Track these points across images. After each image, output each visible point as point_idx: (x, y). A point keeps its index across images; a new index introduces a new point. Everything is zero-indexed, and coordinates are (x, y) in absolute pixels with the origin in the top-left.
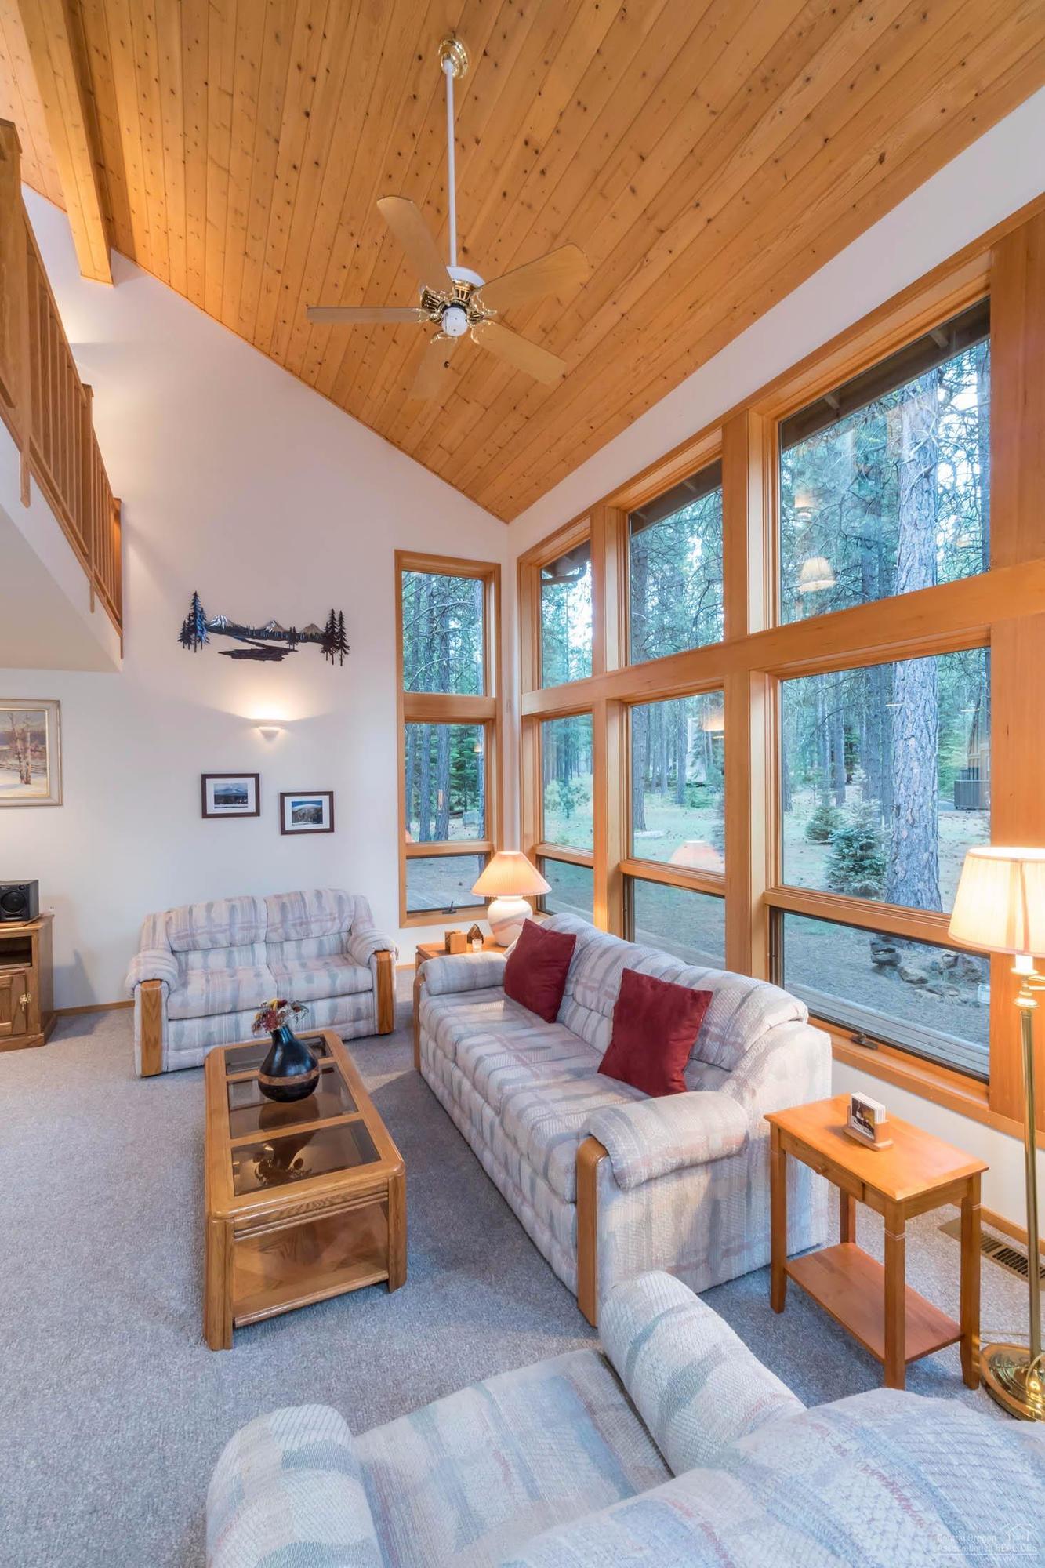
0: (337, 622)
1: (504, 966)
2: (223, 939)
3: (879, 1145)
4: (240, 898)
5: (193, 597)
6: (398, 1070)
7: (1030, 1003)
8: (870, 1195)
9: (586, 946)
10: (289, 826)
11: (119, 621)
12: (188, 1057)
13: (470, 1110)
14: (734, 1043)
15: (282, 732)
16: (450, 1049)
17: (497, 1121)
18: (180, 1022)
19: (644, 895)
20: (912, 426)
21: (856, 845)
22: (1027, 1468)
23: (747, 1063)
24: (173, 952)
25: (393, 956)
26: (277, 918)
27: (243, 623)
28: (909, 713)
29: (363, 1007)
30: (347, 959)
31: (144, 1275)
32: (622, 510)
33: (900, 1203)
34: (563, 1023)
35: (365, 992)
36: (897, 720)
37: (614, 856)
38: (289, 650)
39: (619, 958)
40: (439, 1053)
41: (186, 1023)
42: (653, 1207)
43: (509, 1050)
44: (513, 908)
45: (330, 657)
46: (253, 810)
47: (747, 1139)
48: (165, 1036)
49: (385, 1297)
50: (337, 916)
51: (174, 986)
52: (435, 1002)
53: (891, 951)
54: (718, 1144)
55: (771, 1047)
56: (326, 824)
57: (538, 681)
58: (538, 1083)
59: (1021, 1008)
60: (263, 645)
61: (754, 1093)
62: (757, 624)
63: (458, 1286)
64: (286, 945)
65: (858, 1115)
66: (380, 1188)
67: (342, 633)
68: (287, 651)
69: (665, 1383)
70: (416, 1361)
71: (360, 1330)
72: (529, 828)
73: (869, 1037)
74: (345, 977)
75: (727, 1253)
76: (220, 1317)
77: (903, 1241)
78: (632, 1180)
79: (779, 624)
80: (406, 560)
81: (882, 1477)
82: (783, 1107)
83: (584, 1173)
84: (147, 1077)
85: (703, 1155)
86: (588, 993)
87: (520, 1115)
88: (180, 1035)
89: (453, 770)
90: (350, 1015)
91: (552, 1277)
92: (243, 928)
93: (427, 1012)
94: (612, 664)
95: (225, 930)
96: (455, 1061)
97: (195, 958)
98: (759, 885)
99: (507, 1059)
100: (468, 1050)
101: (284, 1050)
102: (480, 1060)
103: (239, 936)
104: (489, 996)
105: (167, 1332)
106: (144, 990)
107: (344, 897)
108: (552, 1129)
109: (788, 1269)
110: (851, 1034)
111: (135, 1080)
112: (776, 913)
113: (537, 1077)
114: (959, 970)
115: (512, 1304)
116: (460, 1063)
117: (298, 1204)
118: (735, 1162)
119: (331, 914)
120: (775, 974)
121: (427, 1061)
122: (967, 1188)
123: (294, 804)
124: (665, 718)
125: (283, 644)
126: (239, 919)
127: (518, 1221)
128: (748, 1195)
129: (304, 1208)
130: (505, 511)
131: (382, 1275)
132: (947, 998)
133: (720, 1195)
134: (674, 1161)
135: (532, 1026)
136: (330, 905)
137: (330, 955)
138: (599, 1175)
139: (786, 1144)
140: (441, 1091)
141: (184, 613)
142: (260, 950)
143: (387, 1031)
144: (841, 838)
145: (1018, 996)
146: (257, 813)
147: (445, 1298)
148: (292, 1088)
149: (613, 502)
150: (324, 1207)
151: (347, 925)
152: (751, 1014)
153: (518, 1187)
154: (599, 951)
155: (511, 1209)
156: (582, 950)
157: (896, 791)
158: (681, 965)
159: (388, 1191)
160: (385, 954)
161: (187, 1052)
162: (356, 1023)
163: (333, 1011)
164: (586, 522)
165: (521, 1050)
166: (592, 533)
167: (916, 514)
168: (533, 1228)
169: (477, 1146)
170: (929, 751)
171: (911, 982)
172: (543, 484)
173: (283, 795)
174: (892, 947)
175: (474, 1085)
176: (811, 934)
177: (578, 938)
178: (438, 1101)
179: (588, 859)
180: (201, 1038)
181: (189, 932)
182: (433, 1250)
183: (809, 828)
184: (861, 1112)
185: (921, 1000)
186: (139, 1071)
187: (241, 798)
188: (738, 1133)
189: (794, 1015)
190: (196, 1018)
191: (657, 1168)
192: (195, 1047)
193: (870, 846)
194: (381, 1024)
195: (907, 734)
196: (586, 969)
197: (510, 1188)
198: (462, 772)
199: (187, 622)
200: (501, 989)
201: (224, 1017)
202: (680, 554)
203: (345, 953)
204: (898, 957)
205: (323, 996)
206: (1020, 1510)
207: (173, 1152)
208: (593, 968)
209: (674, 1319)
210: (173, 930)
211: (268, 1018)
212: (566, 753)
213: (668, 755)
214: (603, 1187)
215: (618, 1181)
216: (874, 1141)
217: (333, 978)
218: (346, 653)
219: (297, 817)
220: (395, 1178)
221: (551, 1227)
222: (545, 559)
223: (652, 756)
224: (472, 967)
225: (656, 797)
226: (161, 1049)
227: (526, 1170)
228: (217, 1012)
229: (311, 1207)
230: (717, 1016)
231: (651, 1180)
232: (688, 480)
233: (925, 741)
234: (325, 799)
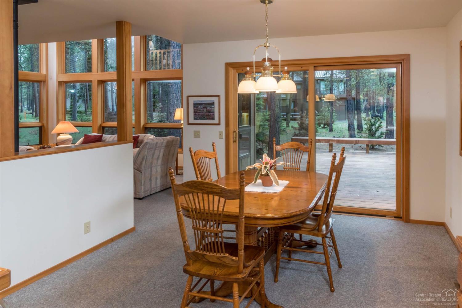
28: (174, 86)
37: (100, 122)
72: (60, 117)
98: (142, 123)
112: (146, 129)
157: (170, 108)
195: (173, 92)
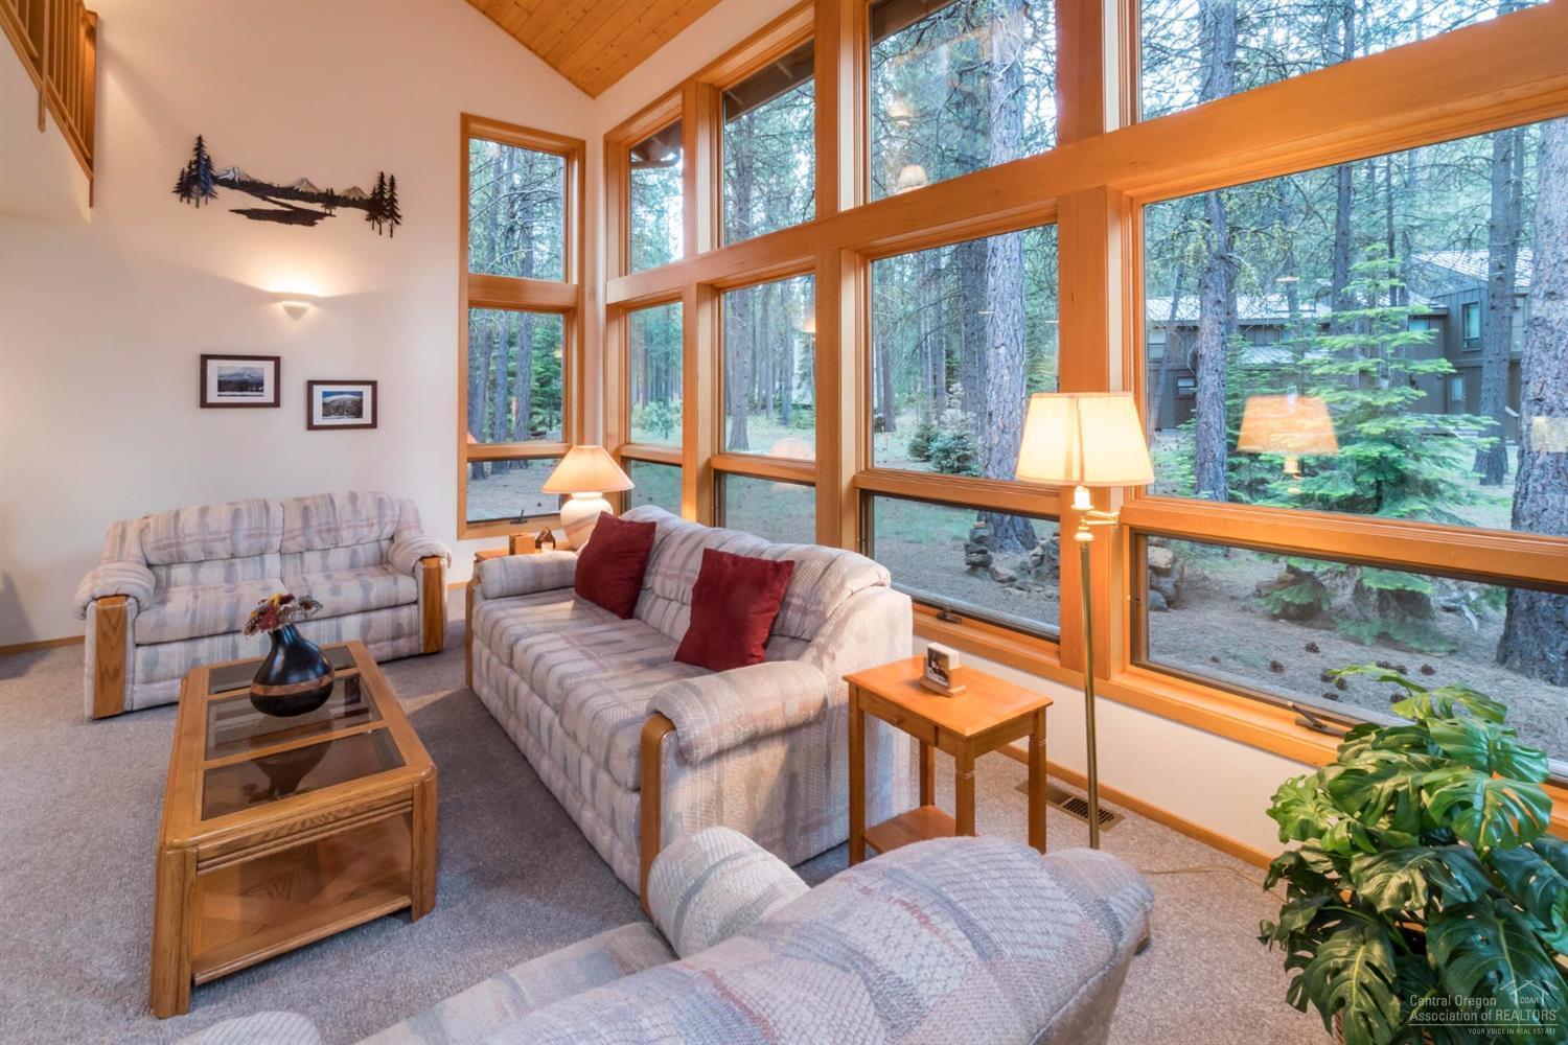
0: (387, 188)
1: (575, 567)
2: (221, 549)
3: (953, 690)
4: (247, 502)
5: (196, 142)
6: (445, 689)
7: (1088, 537)
8: (943, 738)
9: (668, 535)
10: (318, 420)
11: (89, 162)
12: (161, 691)
13: (527, 716)
14: (815, 613)
15: (312, 310)
16: (505, 651)
17: (557, 720)
18: (153, 648)
19: (734, 488)
20: (1001, 50)
21: (953, 456)
22: (1046, 874)
23: (828, 629)
24: (149, 566)
25: (444, 562)
26: (298, 524)
27: (264, 178)
28: (1000, 322)
29: (405, 622)
30: (385, 569)
31: (68, 946)
32: (715, 89)
33: (969, 739)
34: (639, 618)
35: (408, 604)
36: (989, 330)
37: (704, 451)
38: (324, 215)
39: (701, 541)
40: (495, 661)
41: (161, 649)
42: (725, 783)
43: (574, 645)
44: (589, 506)
45: (377, 226)
46: (271, 400)
47: (825, 703)
48: (129, 666)
49: (407, 927)
50: (375, 521)
51: (145, 602)
52: (492, 605)
53: (983, 552)
54: (794, 711)
55: (852, 610)
56: (367, 418)
57: (625, 267)
58: (606, 675)
59: (1080, 543)
60: (289, 206)
61: (833, 657)
62: (847, 201)
63: (499, 904)
64: (308, 556)
65: (934, 665)
66: (402, 797)
67: (392, 200)
68: (321, 216)
69: (715, 931)
70: (439, 991)
71: (369, 967)
72: (614, 428)
73: (953, 612)
74: (381, 587)
75: (806, 829)
76: (173, 973)
77: (973, 778)
78: (700, 753)
79: (869, 201)
80: (474, 126)
81: (903, 903)
82: (861, 669)
83: (649, 755)
84: (99, 718)
85: (778, 722)
86: (668, 582)
87: (582, 705)
88: (151, 664)
89: (535, 385)
90: (388, 632)
91: (613, 881)
92: (249, 536)
93: (481, 617)
94: (704, 246)
95: (224, 539)
96: (511, 666)
97: (180, 573)
98: (849, 469)
99: (575, 654)
100: (527, 648)
101: (287, 656)
102: (539, 658)
103: (243, 546)
104: (559, 597)
105: (93, 1008)
106: (101, 607)
107: (387, 500)
108: (616, 715)
109: (866, 836)
110: (937, 611)
111: (82, 724)
112: (866, 496)
113: (604, 669)
114: (1045, 568)
115: (564, 914)
116: (516, 667)
117: (291, 821)
118: (814, 731)
119: (368, 519)
120: (865, 545)
121: (480, 674)
122: (1034, 722)
123: (326, 394)
124: (772, 338)
125: (317, 207)
126: (244, 524)
127: (576, 828)
128: (828, 766)
129: (298, 828)
130: (592, 84)
131: (403, 902)
132: (1034, 594)
133: (798, 767)
134: (747, 730)
135: (604, 622)
136: (367, 507)
137: (366, 566)
138: (664, 751)
139: (864, 703)
140: (495, 704)
141: (182, 160)
142: (273, 562)
143: (435, 650)
144: (940, 450)
145: (1078, 531)
146: (276, 404)
147: (481, 919)
148: (297, 697)
149: (704, 79)
150: (325, 824)
151: (388, 531)
152: (833, 581)
153: (578, 789)
154: (679, 540)
155: (570, 818)
156: (663, 540)
157: (989, 399)
158: (765, 544)
159: (412, 799)
160: (434, 560)
161: (163, 684)
162: (396, 643)
163: (365, 628)
164: (677, 99)
165: (590, 646)
166: (683, 113)
167: (1005, 133)
168: (594, 831)
169: (532, 755)
170: (1017, 359)
171: (1001, 581)
172: (632, 57)
173: (311, 384)
174: (984, 548)
175: (532, 689)
176: (910, 542)
177: (658, 527)
178: (491, 716)
179: (676, 456)
180: (183, 664)
181: (173, 541)
182: (470, 871)
183: (910, 445)
184: (936, 660)
185: (1010, 597)
186: (88, 711)
187: (257, 385)
188: (815, 698)
189: (876, 579)
190: (177, 641)
191: (728, 738)
192: (173, 678)
193: (967, 458)
194: (427, 643)
195: (998, 343)
196: (666, 559)
197: (569, 795)
198: (547, 389)
199: (187, 170)
200: (572, 590)
201: (216, 640)
202: (787, 168)
203: (383, 562)
204: (990, 557)
205: (353, 609)
206: (1034, 908)
207: (129, 799)
208: (674, 555)
209: (729, 867)
210: (150, 538)
211: (267, 617)
212: (667, 372)
213: (774, 377)
214: (668, 764)
215: (684, 756)
216: (948, 688)
217: (366, 588)
218: (397, 223)
219: (328, 410)
220: (422, 783)
221: (613, 824)
222: (633, 138)
223: (757, 379)
224: (538, 568)
225: (762, 419)
226: (124, 682)
227: (587, 764)
228: (206, 633)
229: (308, 824)
230: (800, 588)
231: (721, 753)
232: (780, 60)
233: (1014, 349)
234: (367, 391)
